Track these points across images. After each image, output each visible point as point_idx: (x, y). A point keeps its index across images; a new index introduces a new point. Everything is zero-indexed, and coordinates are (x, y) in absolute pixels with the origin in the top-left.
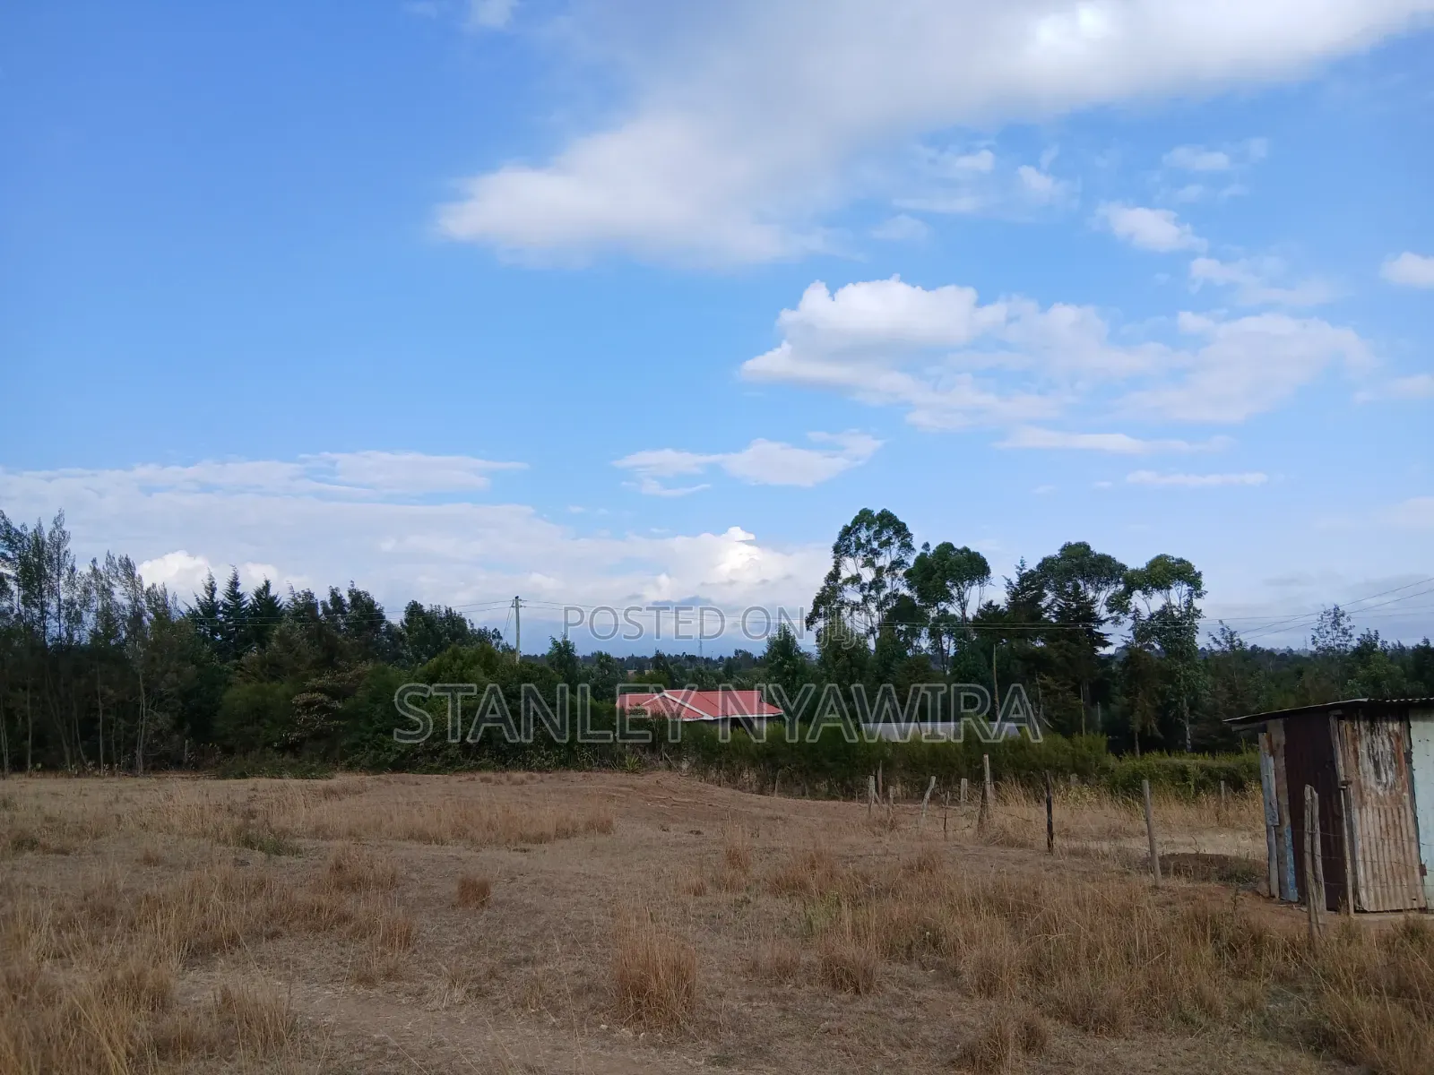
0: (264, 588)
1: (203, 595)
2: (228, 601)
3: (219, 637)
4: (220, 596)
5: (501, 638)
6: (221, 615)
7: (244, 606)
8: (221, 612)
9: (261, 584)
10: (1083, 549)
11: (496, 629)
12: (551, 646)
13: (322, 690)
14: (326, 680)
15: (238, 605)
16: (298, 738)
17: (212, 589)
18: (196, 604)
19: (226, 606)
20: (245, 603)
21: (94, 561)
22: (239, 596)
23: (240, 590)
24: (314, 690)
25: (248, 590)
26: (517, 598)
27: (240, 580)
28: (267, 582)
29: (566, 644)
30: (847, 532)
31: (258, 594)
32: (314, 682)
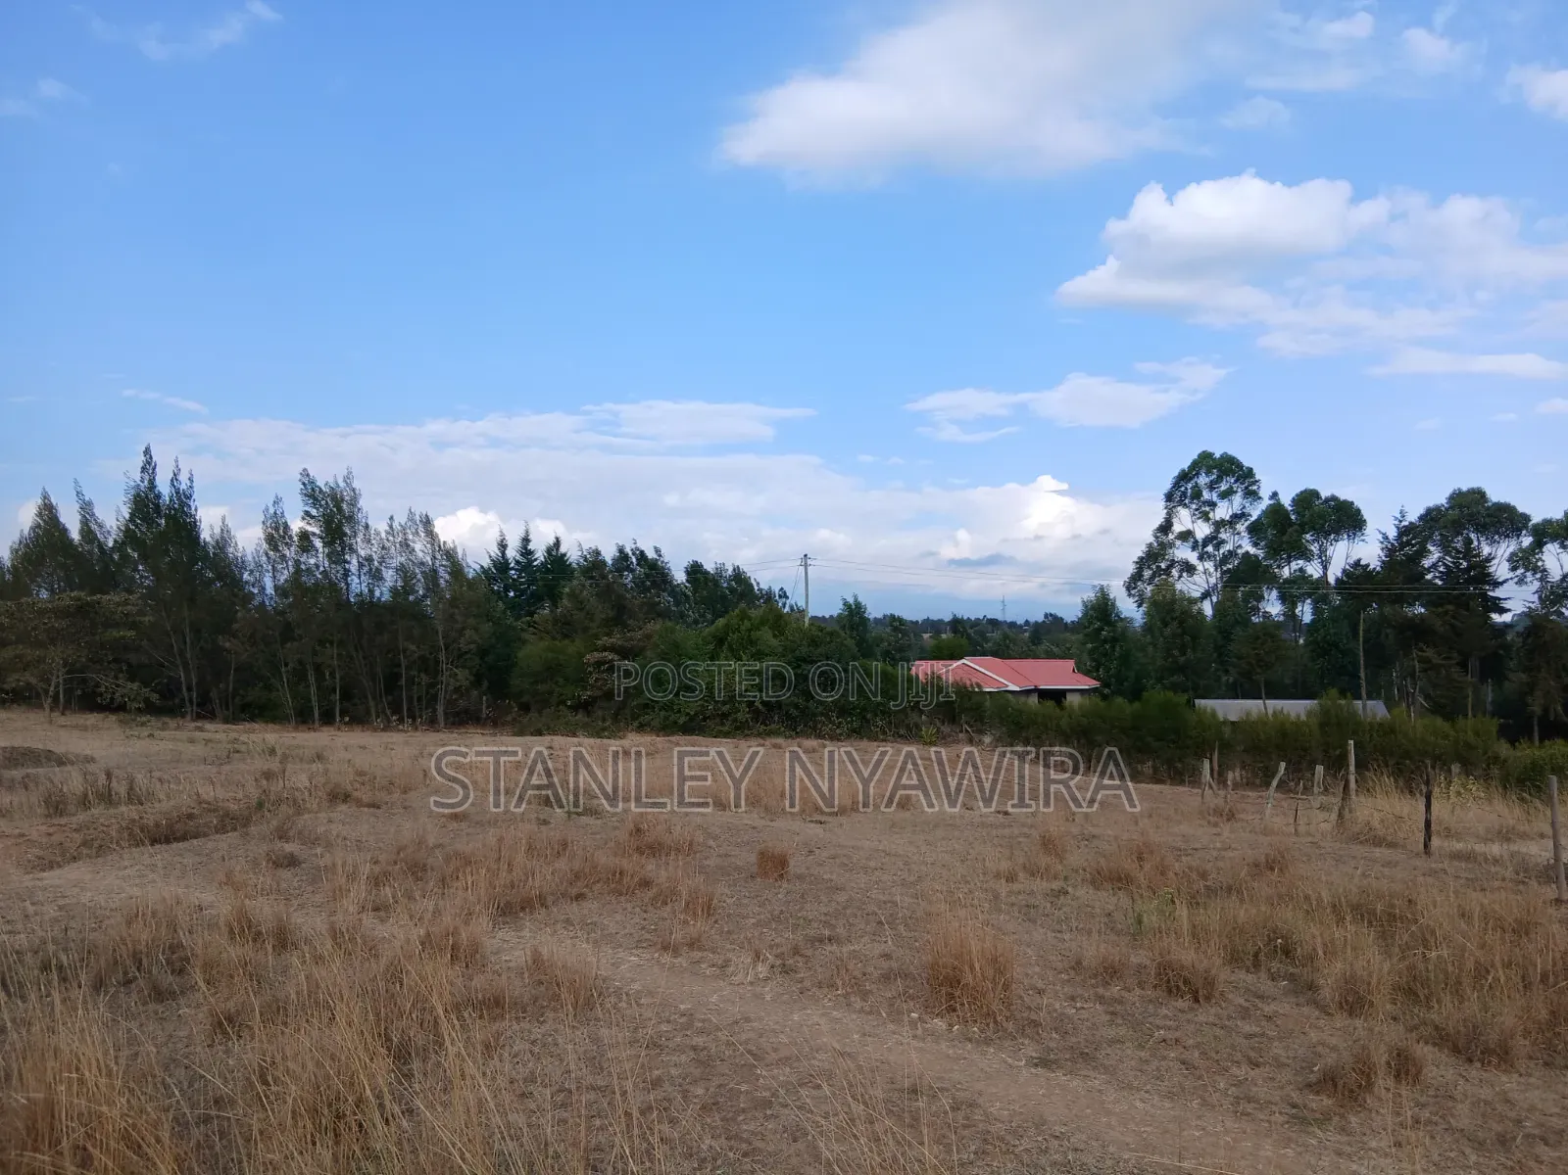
0: (554, 544)
1: (495, 551)
2: (519, 557)
3: (512, 594)
4: (512, 553)
5: (787, 598)
6: (513, 572)
7: (535, 563)
8: (513, 569)
9: (551, 541)
10: (1478, 495)
11: (782, 589)
12: (842, 607)
13: (612, 649)
14: (616, 639)
15: (529, 562)
16: (589, 696)
17: (503, 546)
18: (489, 561)
19: (517, 562)
20: (536, 560)
21: (391, 518)
22: (531, 553)
23: (531, 547)
24: (605, 649)
25: (539, 549)
26: (806, 556)
27: (531, 537)
28: (557, 539)
29: (858, 605)
30: (1184, 477)
31: (549, 551)
32: (605, 640)
